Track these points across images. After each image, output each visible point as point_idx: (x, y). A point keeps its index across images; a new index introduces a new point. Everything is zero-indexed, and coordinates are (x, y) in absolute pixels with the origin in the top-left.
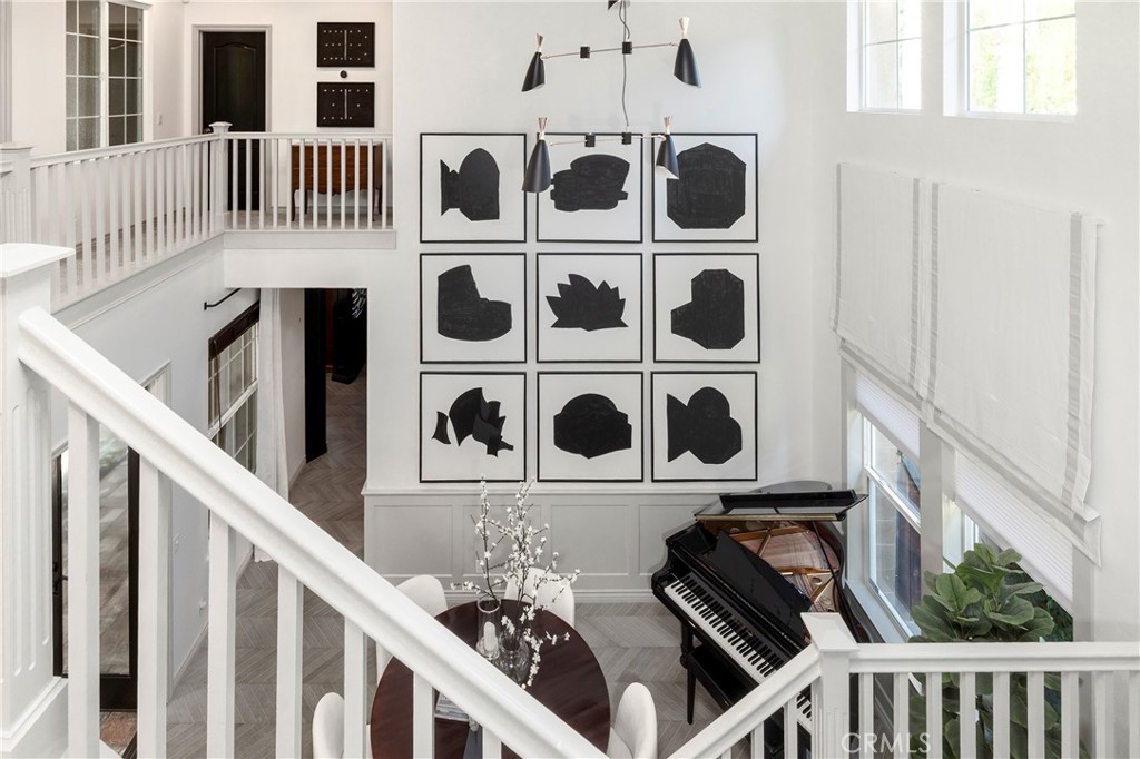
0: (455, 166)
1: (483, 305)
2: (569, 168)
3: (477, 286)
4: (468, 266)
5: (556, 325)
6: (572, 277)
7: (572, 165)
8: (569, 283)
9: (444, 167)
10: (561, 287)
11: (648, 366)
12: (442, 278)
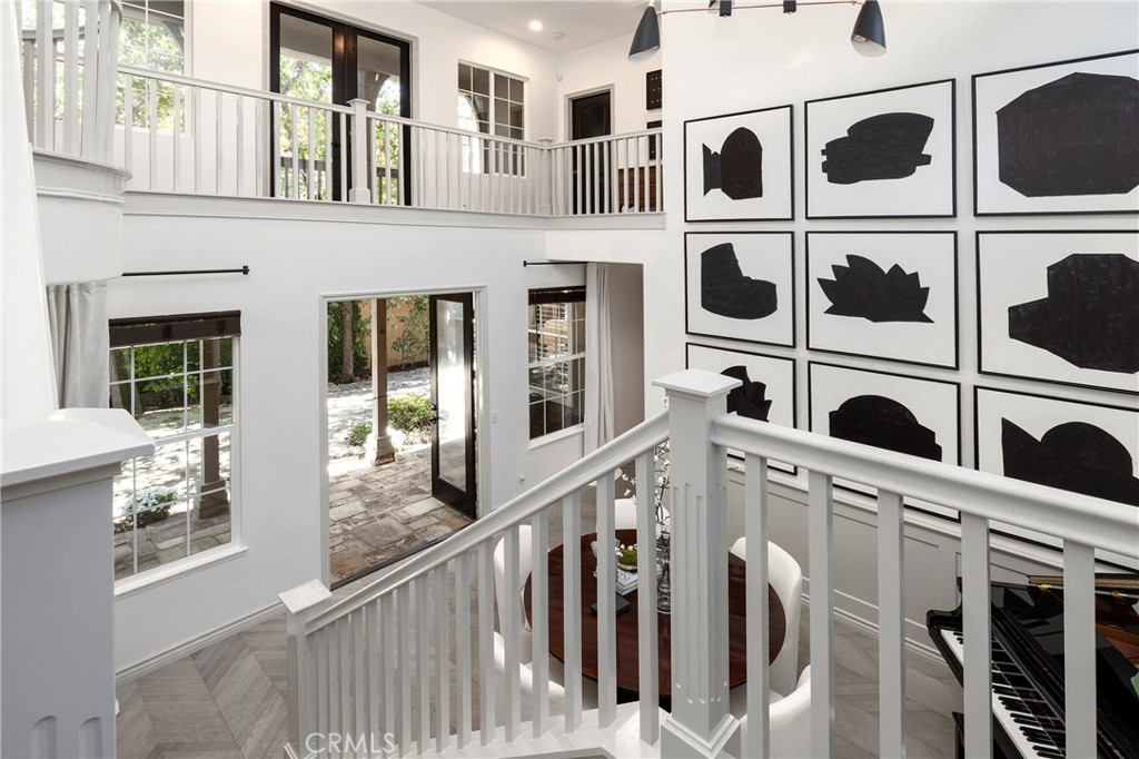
0: (716, 148)
1: (745, 284)
2: (846, 135)
3: (739, 264)
4: (730, 244)
5: (829, 311)
6: (850, 258)
7: (849, 131)
8: (847, 265)
9: (706, 150)
10: (836, 269)
11: (968, 377)
12: (705, 255)
